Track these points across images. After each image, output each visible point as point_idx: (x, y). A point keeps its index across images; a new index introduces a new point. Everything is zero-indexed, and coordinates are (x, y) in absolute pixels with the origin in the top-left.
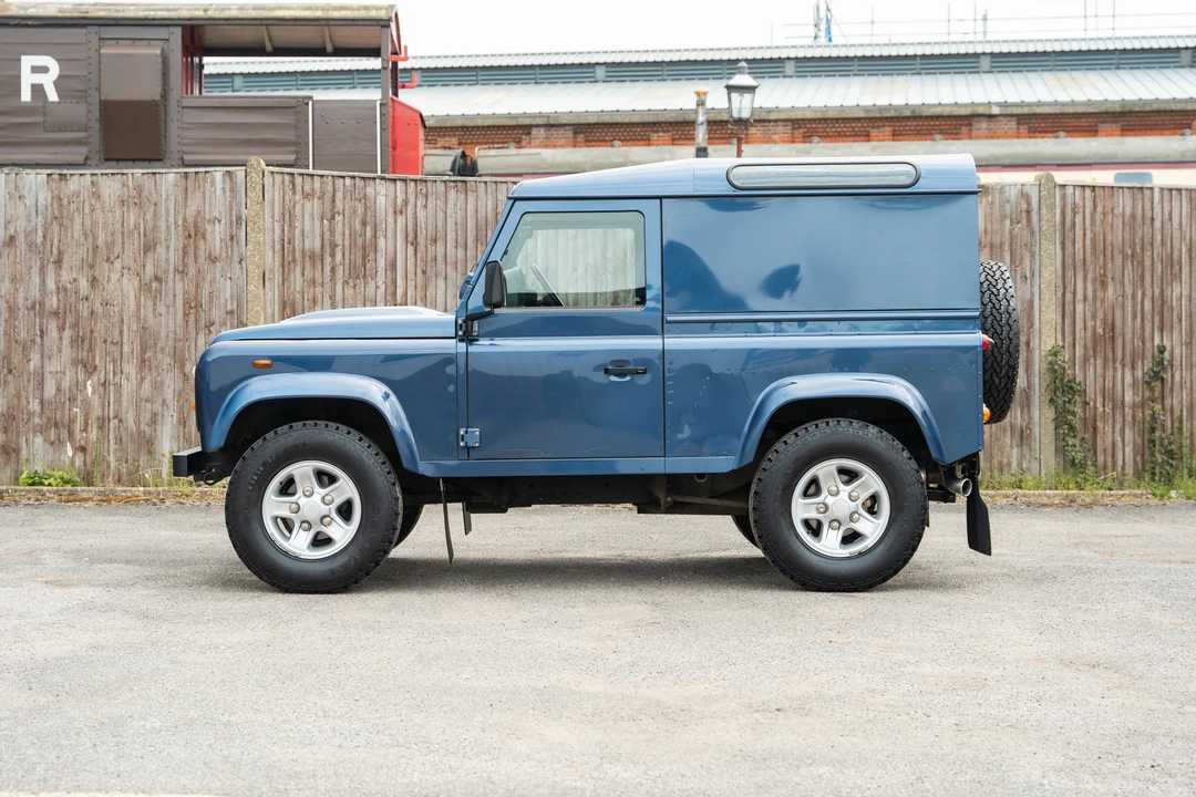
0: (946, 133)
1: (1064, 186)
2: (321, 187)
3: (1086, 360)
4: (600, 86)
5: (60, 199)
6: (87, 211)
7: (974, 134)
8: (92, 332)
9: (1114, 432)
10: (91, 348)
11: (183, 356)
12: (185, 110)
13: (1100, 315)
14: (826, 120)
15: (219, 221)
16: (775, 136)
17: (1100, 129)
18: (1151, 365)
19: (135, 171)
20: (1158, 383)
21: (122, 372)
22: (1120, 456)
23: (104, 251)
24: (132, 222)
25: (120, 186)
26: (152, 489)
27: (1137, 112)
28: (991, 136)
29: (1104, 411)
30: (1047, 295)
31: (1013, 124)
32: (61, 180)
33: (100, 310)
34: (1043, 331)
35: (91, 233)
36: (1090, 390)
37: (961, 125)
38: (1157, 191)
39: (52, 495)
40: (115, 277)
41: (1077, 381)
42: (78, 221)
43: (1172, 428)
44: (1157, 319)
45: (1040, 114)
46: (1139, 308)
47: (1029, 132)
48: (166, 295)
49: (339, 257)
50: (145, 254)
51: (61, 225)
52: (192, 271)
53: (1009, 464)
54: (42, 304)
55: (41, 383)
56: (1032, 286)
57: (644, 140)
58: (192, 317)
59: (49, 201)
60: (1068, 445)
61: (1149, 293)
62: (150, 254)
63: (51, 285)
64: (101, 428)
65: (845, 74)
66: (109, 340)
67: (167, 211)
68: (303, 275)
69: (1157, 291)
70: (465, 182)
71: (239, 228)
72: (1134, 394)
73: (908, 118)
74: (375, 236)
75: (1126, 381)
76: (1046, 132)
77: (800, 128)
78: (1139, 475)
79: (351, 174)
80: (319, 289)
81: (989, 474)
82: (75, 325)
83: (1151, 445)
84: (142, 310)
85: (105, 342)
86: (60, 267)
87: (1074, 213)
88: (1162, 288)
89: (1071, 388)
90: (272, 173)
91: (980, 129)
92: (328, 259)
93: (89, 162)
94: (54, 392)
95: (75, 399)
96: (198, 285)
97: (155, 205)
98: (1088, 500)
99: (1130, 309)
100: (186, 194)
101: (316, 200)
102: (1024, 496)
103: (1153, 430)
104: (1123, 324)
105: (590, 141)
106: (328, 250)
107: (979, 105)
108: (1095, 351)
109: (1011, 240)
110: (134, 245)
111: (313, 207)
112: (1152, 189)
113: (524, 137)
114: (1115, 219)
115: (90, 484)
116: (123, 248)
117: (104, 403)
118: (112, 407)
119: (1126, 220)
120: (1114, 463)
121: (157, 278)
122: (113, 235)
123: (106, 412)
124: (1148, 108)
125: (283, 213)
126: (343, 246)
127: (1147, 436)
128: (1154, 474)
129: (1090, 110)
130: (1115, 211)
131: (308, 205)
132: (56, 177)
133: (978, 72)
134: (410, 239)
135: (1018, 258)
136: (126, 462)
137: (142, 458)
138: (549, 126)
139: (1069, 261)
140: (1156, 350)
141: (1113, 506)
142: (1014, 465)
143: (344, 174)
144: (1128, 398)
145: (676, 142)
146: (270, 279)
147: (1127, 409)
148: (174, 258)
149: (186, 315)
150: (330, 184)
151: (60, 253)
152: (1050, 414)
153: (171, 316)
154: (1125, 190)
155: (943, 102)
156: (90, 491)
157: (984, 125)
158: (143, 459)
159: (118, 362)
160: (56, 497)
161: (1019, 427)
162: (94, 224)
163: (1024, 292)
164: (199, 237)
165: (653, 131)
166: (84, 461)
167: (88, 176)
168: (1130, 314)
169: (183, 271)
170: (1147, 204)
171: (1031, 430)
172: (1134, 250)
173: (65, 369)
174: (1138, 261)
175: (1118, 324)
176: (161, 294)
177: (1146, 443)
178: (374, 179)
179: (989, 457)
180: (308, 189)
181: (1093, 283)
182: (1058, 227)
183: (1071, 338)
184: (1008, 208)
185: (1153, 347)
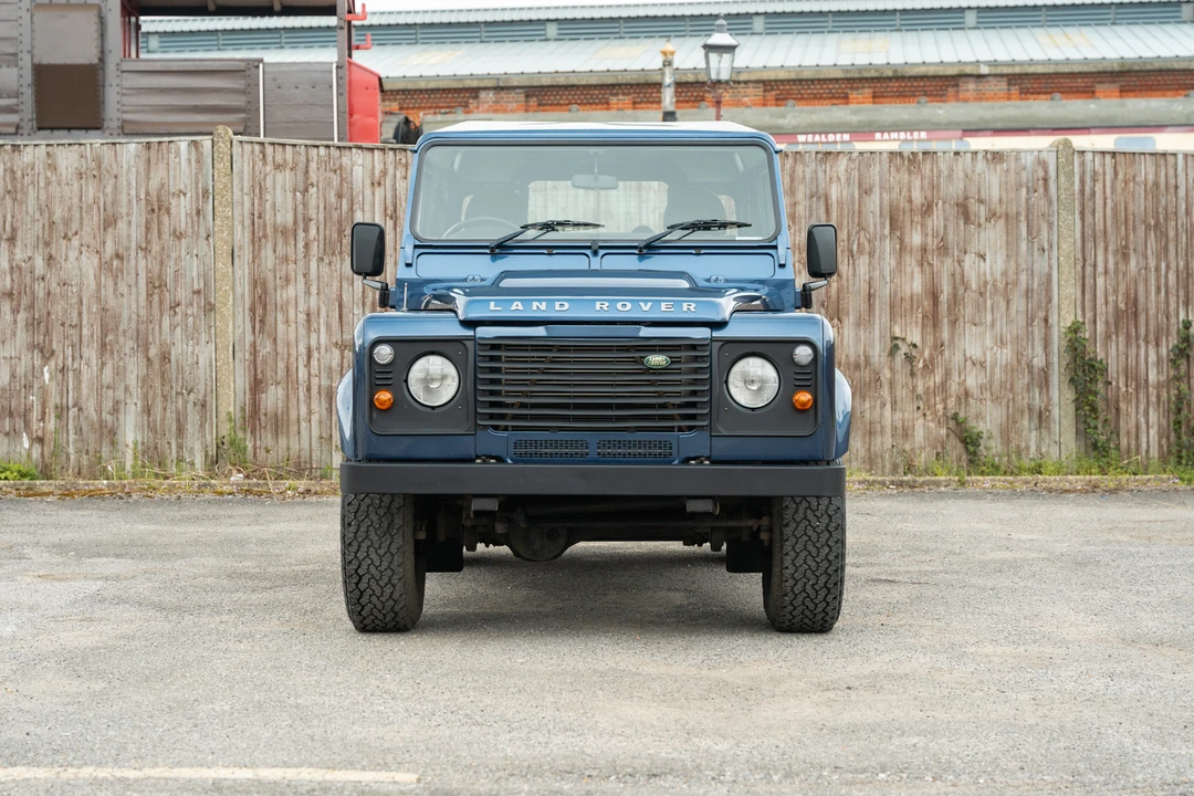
0: (931, 95)
1: (1083, 152)
2: (293, 158)
3: (1108, 337)
4: (552, 45)
5: (13, 171)
6: (42, 184)
7: (961, 95)
8: (49, 314)
9: (1137, 413)
10: (47, 331)
11: (147, 339)
12: (125, 75)
13: (1122, 289)
14: (801, 81)
15: (185, 194)
16: (746, 99)
17: (1097, 90)
18: (1176, 342)
19: (94, 141)
20: (1184, 361)
21: (81, 357)
22: (1144, 439)
23: (61, 227)
24: (91, 196)
25: (77, 157)
26: (115, 482)
27: (1137, 71)
28: (980, 98)
29: (1127, 391)
30: (1066, 268)
31: (1003, 85)
32: (14, 151)
33: (58, 291)
34: (1062, 306)
35: (45, 208)
36: (1112, 369)
37: (947, 86)
38: (1180, 157)
39: (9, 490)
40: (73, 255)
41: (1099, 359)
42: (32, 194)
44: (1181, 293)
45: (1033, 74)
46: (1163, 281)
47: (1021, 94)
48: (129, 274)
49: (313, 232)
50: (105, 230)
51: (15, 200)
52: (155, 248)
53: (1028, 448)
56: (1050, 259)
57: (603, 104)
58: (156, 298)
59: (2, 173)
60: (1089, 427)
61: (1173, 265)
62: (110, 230)
63: (4, 263)
64: (59, 417)
65: (819, 31)
66: (67, 323)
67: (129, 184)
68: (275, 251)
69: (1182, 264)
71: (205, 202)
72: (1158, 373)
73: (890, 79)
74: (351, 209)
75: (1149, 358)
76: (1039, 93)
77: (772, 89)
78: (1164, 459)
79: (325, 143)
80: (292, 266)
81: (1006, 459)
82: (31, 307)
83: (1177, 427)
84: (103, 290)
85: (63, 324)
86: (14, 245)
87: (1094, 180)
88: (1187, 261)
89: (1093, 366)
90: (241, 142)
91: (968, 90)
92: (301, 234)
93: (20, 131)
94: (8, 379)
95: (32, 387)
96: (162, 263)
97: (116, 177)
98: (1112, 485)
99: (1153, 282)
100: (149, 165)
101: (288, 171)
103: (1179, 411)
104: (1147, 298)
105: (544, 105)
106: (301, 225)
107: (966, 64)
108: (1117, 328)
109: (1028, 209)
110: (93, 221)
111: (285, 179)
112: (1175, 155)
113: (471, 101)
114: (1136, 187)
115: (49, 477)
116: (81, 223)
117: (62, 390)
118: (71, 394)
119: (1148, 188)
120: (1138, 446)
121: (118, 256)
122: (70, 210)
123: (65, 400)
124: (1149, 67)
125: (253, 186)
126: (318, 221)
127: (1172, 417)
128: (1180, 457)
129: (1086, 69)
130: (1137, 179)
131: (279, 176)
132: (8, 148)
133: (963, 29)
134: (389, 212)
135: (1035, 230)
136: (87, 453)
137: (103, 449)
138: (499, 89)
139: (1089, 232)
140: (1181, 326)
141: (1139, 491)
142: (1033, 448)
143: (318, 143)
144: (1152, 377)
145: (638, 106)
146: (239, 256)
147: (1151, 389)
148: (136, 234)
149: (149, 295)
150: (303, 153)
151: (14, 230)
152: (1070, 395)
153: (133, 297)
154: (1147, 156)
155: (927, 61)
156: (51, 485)
157: (971, 86)
158: (105, 450)
159: (77, 346)
160: (15, 492)
161: (1037, 408)
162: (50, 198)
163: (1041, 265)
164: (163, 211)
165: (612, 94)
166: (42, 453)
167: (43, 147)
168: (1153, 288)
169: (146, 248)
170: (1171, 172)
171: (1050, 412)
172: (1157, 220)
173: (20, 354)
174: (1161, 232)
175: (1141, 299)
176: (122, 273)
177: (1172, 425)
178: (350, 148)
179: (1007, 441)
180: (279, 159)
181: (1115, 255)
182: (1076, 196)
183: (1092, 314)
184: (1024, 176)
185: (1178, 323)
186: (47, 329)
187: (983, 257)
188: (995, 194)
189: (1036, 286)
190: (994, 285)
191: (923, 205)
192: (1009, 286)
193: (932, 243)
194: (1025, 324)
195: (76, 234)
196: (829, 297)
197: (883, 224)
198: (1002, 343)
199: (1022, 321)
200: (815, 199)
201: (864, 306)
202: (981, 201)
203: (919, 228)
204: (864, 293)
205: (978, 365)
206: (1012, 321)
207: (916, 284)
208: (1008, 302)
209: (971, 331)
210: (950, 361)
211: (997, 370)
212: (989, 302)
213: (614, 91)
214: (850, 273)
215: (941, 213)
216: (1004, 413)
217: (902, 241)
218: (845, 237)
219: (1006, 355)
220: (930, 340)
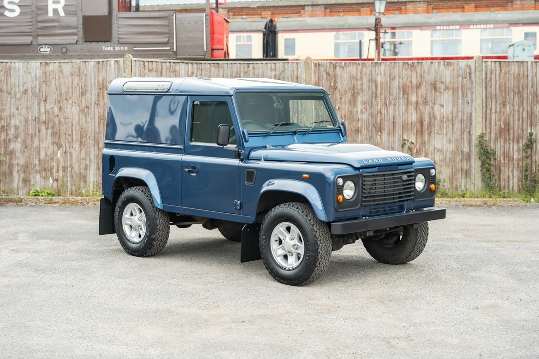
0: (501, 6)
1: (486, 61)
2: (156, 67)
3: (496, 139)
5: (45, 73)
6: (57, 78)
7: (514, 7)
9: (509, 172)
11: (98, 140)
12: (119, 19)
13: (503, 119)
16: (419, 9)
18: (526, 141)
19: (77, 61)
20: (529, 150)
21: (73, 147)
22: (511, 182)
23: (64, 95)
24: (76, 83)
25: (71, 67)
26: (84, 198)
28: (522, 8)
29: (504, 162)
30: (478, 111)
33: (63, 121)
34: (477, 127)
35: (59, 88)
36: (498, 153)
37: (508, 2)
38: (529, 63)
39: (42, 200)
40: (69, 106)
41: (492, 149)
42: (53, 82)
43: (536, 169)
44: (529, 121)
46: (521, 116)
48: (91, 114)
50: (82, 96)
51: (46, 84)
52: (101, 103)
53: (461, 186)
54: (39, 118)
55: (39, 152)
56: (471, 106)
57: (357, 11)
58: (102, 123)
59: (41, 74)
60: (486, 178)
61: (525, 109)
62: (84, 96)
63: (43, 110)
64: (64, 171)
66: (67, 134)
67: (91, 78)
69: (529, 108)
70: (219, 64)
72: (518, 155)
75: (515, 149)
77: (431, 4)
78: (519, 191)
79: (169, 61)
81: (451, 191)
82: (53, 127)
83: (526, 177)
84: (81, 121)
85: (65, 134)
86: (46, 103)
87: (491, 73)
88: (532, 107)
89: (488, 152)
90: (135, 61)
93: (78, 43)
94: (44, 156)
95: (53, 159)
96: (104, 110)
97: (86, 75)
98: (492, 203)
99: (517, 116)
100: (99, 70)
101: (154, 72)
102: (464, 201)
103: (527, 171)
104: (513, 123)
105: (333, 12)
108: (500, 135)
109: (462, 86)
110: (77, 93)
111: (153, 76)
112: (527, 62)
113: (302, 10)
114: (510, 76)
115: (59, 195)
116: (73, 94)
117: (65, 160)
118: (68, 162)
119: (515, 76)
120: (509, 185)
121: (87, 107)
122: (68, 88)
123: (66, 164)
127: (524, 173)
130: (510, 73)
131: (151, 74)
132: (44, 64)
135: (465, 95)
136: (75, 185)
138: (313, 5)
139: (489, 95)
140: (528, 135)
141: (502, 206)
142: (463, 186)
143: (166, 61)
144: (516, 156)
147: (515, 161)
148: (94, 98)
149: (99, 123)
150: (160, 65)
151: (46, 97)
152: (479, 163)
153: (93, 123)
154: (515, 63)
156: (59, 199)
158: (82, 184)
159: (71, 143)
160: (44, 201)
161: (465, 169)
162: (60, 84)
163: (468, 109)
164: (104, 89)
165: (362, 7)
166: (57, 185)
167: (57, 63)
168: (517, 119)
169: (98, 104)
170: (525, 69)
171: (471, 171)
172: (519, 90)
173: (49, 146)
174: (521, 95)
175: (511, 123)
176: (89, 113)
177: (523, 176)
178: (179, 63)
179: (452, 183)
180: (150, 68)
181: (500, 105)
182: (483, 80)
183: (489, 130)
184: (461, 72)
185: (527, 133)
186: (59, 135)
187: (442, 106)
188: (448, 79)
189: (465, 118)
190: (447, 118)
191: (417, 84)
192: (454, 118)
193: (420, 100)
194: (460, 134)
195: (70, 98)
196: (376, 123)
197: (400, 92)
198: (450, 141)
199: (459, 133)
200: (371, 82)
201: (391, 127)
202: (442, 82)
203: (415, 93)
204: (391, 121)
205: (440, 151)
206: (454, 133)
207: (413, 117)
208: (453, 125)
209: (437, 137)
210: (428, 149)
211: (448, 153)
212: (445, 124)
213: (363, 6)
214: (386, 113)
215: (424, 88)
216: (451, 171)
217: (408, 99)
218: (384, 98)
219: (452, 147)
220: (419, 140)
